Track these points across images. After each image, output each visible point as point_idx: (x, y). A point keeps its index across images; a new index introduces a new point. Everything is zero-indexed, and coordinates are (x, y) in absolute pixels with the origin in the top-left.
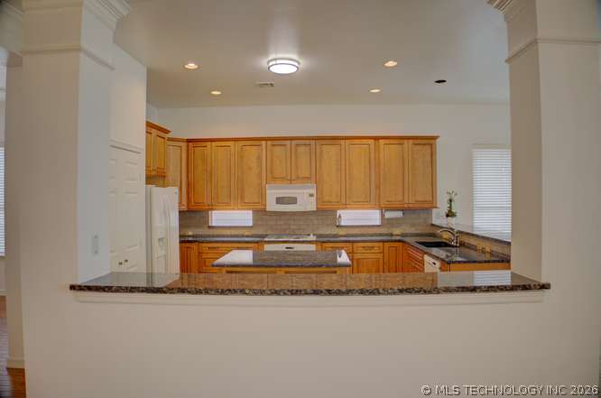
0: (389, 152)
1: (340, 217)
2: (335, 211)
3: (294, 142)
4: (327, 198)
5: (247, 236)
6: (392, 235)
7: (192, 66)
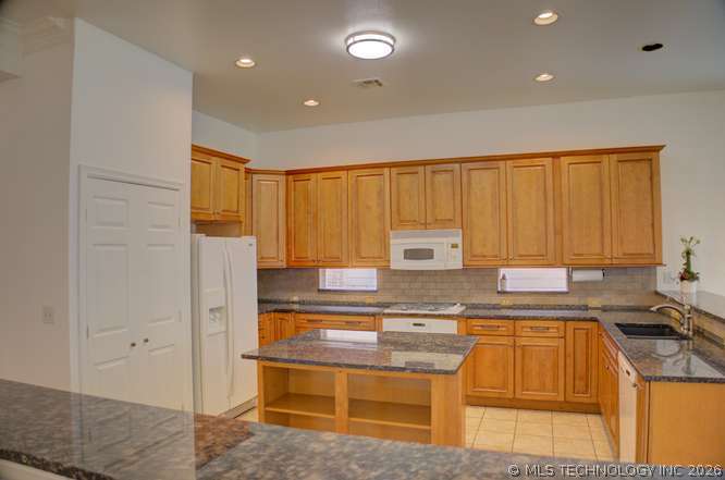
0: (576, 176)
1: (504, 278)
2: (495, 270)
3: (429, 168)
4: (478, 250)
5: (370, 305)
6: (586, 308)
7: (246, 62)
